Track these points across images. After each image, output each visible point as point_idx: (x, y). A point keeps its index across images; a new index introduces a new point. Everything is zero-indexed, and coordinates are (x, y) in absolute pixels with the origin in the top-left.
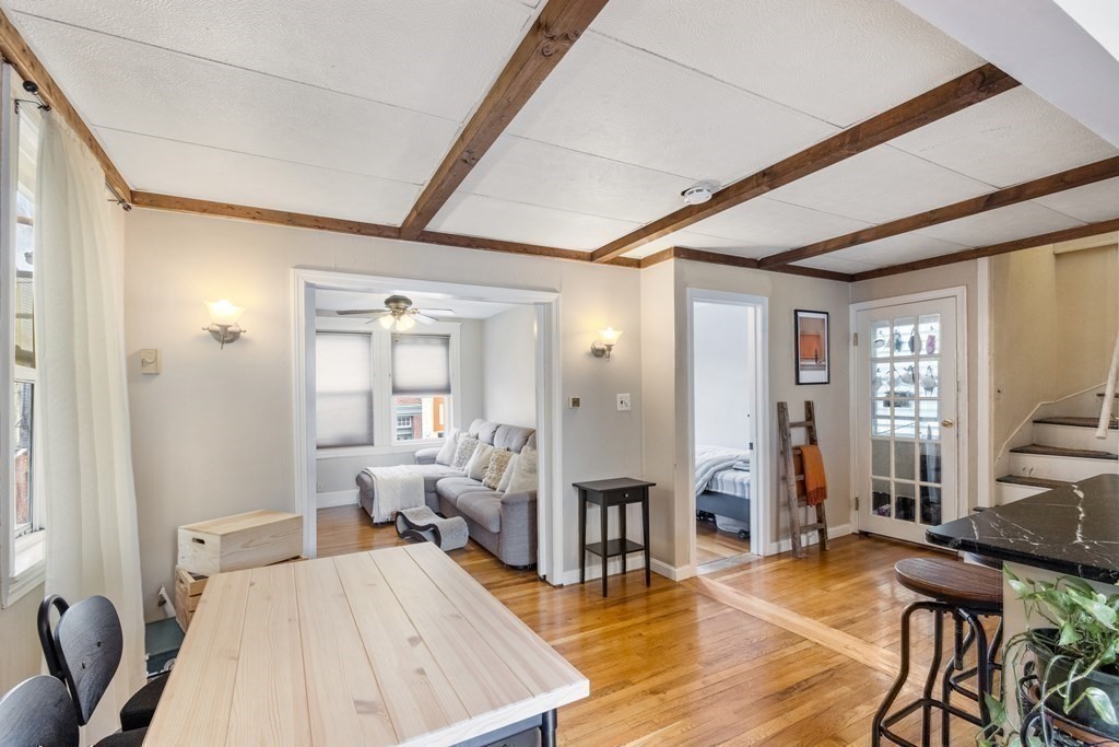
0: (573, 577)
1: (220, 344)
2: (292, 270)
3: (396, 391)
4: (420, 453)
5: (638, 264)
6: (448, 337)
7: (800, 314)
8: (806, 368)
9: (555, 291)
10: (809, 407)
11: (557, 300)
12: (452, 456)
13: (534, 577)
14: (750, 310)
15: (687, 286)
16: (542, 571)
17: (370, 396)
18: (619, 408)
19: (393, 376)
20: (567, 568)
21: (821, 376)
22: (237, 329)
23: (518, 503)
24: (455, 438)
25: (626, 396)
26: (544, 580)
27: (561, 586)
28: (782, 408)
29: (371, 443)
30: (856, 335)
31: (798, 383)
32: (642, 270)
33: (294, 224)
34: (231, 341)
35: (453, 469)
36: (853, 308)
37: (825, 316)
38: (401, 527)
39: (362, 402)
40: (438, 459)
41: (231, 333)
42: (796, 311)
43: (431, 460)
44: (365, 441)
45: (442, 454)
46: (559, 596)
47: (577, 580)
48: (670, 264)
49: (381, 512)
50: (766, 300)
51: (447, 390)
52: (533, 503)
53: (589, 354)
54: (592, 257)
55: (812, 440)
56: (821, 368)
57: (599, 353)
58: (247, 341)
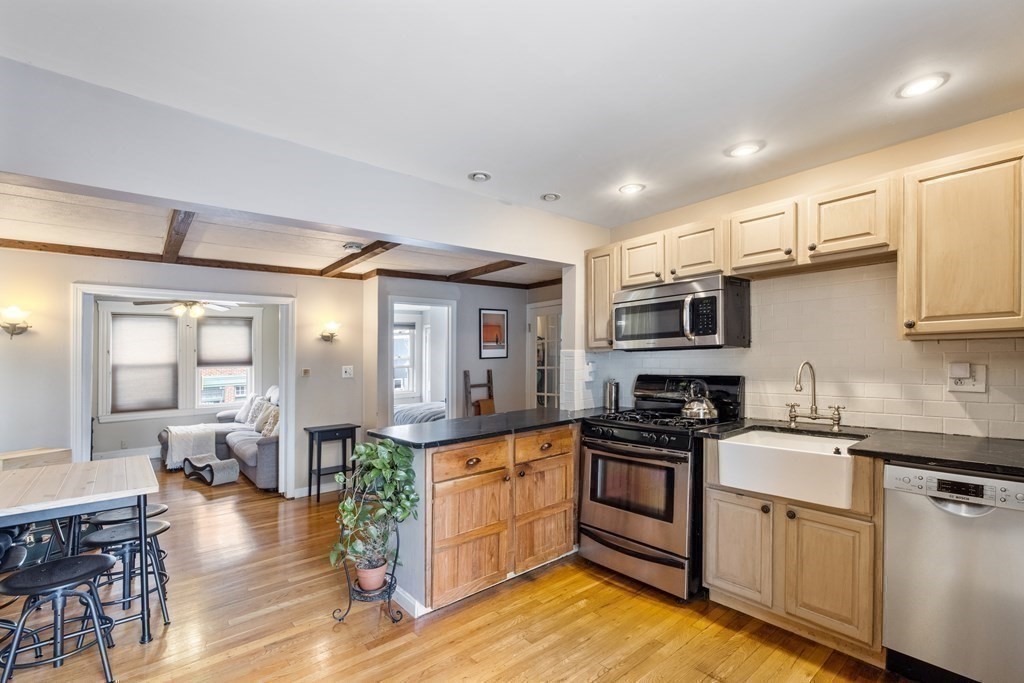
0: (304, 492)
1: (9, 336)
2: (72, 285)
3: (201, 363)
4: (220, 414)
5: (361, 277)
6: (251, 319)
7: (483, 312)
8: (486, 347)
9: (292, 296)
10: (489, 373)
11: (293, 303)
12: (247, 415)
13: (276, 495)
14: (446, 308)
15: (389, 294)
16: (281, 490)
17: (175, 368)
18: (344, 375)
19: (198, 350)
20: (298, 485)
21: (502, 353)
22: (25, 326)
23: (269, 444)
24: (252, 401)
25: (350, 368)
26: (282, 496)
27: (293, 499)
28: (466, 374)
29: (175, 406)
30: (529, 325)
31: (481, 358)
32: (365, 281)
33: (74, 253)
34: (20, 333)
35: (247, 425)
36: (528, 306)
37: (505, 313)
38: (188, 470)
39: (167, 373)
40: (236, 418)
41: (19, 328)
42: (480, 310)
43: (231, 419)
44: (170, 405)
45: (240, 414)
46: (291, 505)
47: (306, 494)
48: (375, 280)
49: (174, 460)
50: (455, 303)
51: (249, 362)
52: (277, 443)
53: (319, 340)
54: (322, 273)
55: (490, 396)
56: (503, 347)
57: (328, 339)
58: (34, 333)
